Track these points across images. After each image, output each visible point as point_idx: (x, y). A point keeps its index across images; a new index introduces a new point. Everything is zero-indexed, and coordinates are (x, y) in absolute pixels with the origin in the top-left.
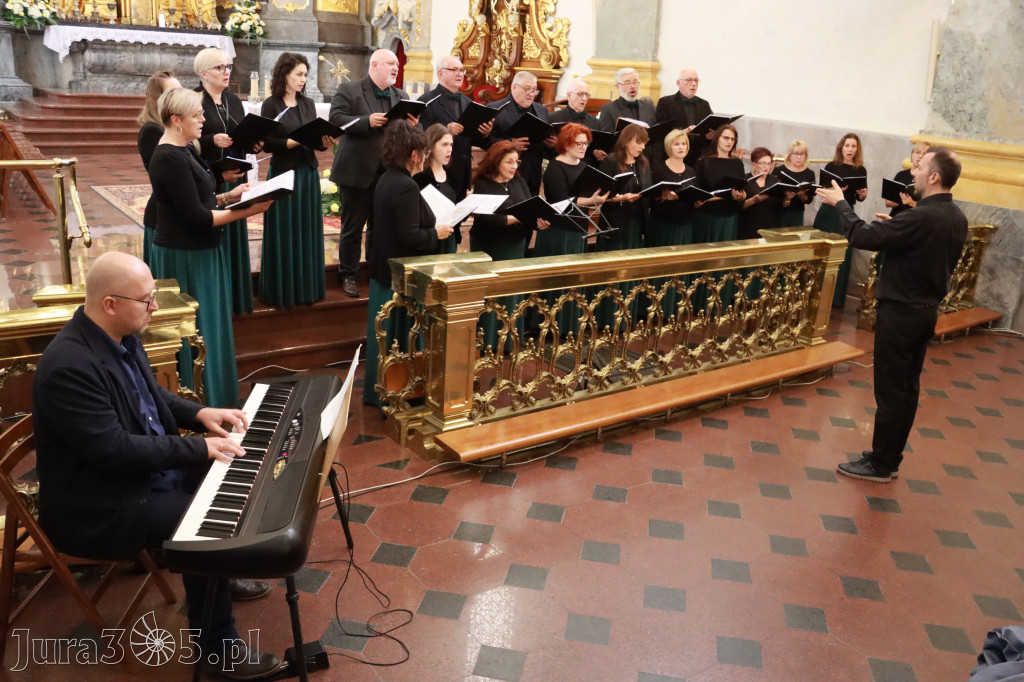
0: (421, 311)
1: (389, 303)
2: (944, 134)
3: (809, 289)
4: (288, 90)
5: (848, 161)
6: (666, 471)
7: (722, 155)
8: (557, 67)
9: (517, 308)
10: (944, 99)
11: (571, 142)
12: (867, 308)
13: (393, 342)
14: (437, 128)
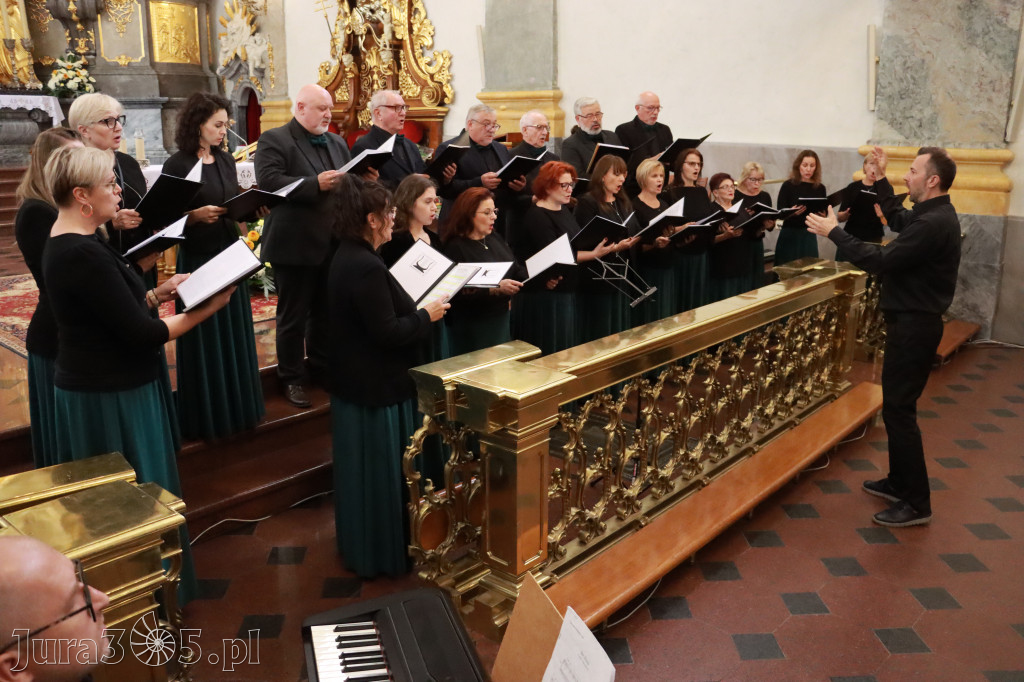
0: (459, 435)
1: (419, 433)
2: (894, 142)
3: (833, 328)
4: (202, 144)
5: (806, 179)
6: (798, 594)
7: (688, 184)
8: (442, 104)
9: (583, 412)
10: (889, 105)
11: (554, 183)
12: (859, 337)
13: (427, 484)
14: (416, 179)
